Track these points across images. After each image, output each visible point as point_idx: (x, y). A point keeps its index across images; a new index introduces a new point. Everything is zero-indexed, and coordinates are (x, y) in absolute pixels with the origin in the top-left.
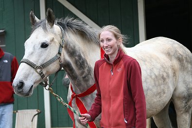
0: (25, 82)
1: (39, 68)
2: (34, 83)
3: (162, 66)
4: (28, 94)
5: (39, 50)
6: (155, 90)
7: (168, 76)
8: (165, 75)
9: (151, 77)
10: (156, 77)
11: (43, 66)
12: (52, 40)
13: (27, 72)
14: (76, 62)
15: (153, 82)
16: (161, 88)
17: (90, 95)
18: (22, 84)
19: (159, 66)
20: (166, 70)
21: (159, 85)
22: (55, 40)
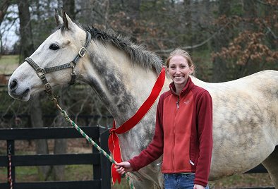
0: (19, 82)
1: (42, 71)
2: (32, 88)
3: (253, 108)
4: (21, 97)
5: (47, 50)
6: (236, 140)
7: (261, 121)
8: (256, 119)
9: (231, 122)
10: (240, 122)
12: (67, 44)
14: (106, 83)
15: (233, 129)
16: (246, 137)
18: (15, 84)
19: (247, 107)
20: (259, 113)
21: (244, 133)
22: (72, 45)
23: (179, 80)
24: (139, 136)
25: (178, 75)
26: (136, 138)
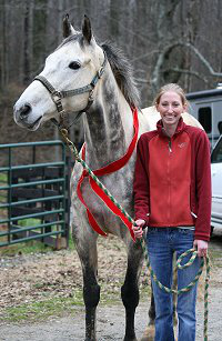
0: (33, 107)
1: (59, 95)
2: (45, 114)
4: (31, 127)
5: (65, 69)
11: (64, 94)
12: (88, 63)
13: (40, 95)
17: (113, 174)
18: (27, 109)
22: (92, 64)
23: (170, 119)
24: (126, 179)
25: (170, 114)
26: (122, 182)
